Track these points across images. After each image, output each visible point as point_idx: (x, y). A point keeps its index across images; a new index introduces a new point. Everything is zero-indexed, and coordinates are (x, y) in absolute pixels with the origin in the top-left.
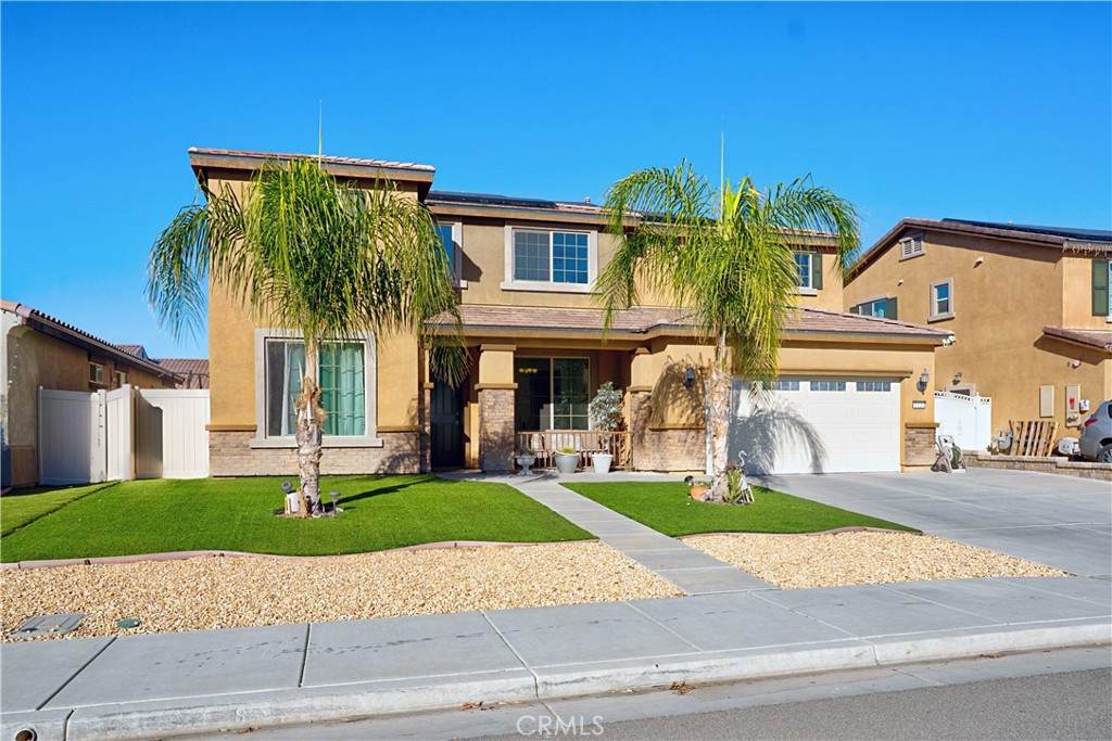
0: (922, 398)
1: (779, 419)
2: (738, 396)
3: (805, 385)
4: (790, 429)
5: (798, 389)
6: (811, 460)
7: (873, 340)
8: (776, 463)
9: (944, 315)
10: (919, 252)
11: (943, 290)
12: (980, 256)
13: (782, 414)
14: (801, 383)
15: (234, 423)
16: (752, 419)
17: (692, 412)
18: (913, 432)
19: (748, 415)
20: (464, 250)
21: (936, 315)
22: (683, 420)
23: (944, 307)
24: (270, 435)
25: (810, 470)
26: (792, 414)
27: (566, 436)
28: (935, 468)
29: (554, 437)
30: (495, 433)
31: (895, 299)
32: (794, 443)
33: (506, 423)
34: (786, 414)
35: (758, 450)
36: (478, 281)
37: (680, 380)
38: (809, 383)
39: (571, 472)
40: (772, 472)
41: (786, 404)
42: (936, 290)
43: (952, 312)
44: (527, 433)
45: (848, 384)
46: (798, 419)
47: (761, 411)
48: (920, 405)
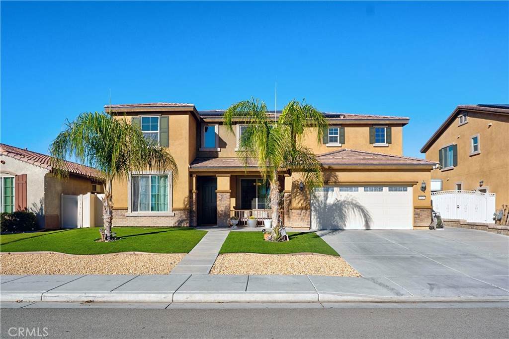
0: (424, 194)
1: (347, 204)
2: (327, 194)
3: (361, 189)
4: (353, 209)
5: (358, 191)
6: (364, 223)
7: (394, 167)
8: (346, 224)
9: (476, 153)
10: (466, 122)
11: (475, 139)
12: (491, 122)
13: (349, 202)
14: (359, 188)
15: (120, 207)
16: (335, 205)
17: (304, 201)
18: (419, 210)
19: (332, 203)
20: (220, 136)
21: (473, 152)
22: (300, 205)
23: (476, 148)
24: (133, 211)
25: (364, 228)
26: (354, 202)
27: (261, 212)
28: (431, 228)
29: (256, 212)
30: (222, 211)
31: (456, 145)
32: (355, 216)
33: (226, 206)
34: (351, 202)
35: (337, 218)
36: (225, 148)
37: (298, 188)
38: (363, 188)
39: (253, 227)
40: (344, 228)
41: (351, 198)
42: (473, 140)
43: (479, 151)
44: (242, 211)
45: (384, 188)
46: (358, 204)
47: (339, 201)
48: (422, 198)
